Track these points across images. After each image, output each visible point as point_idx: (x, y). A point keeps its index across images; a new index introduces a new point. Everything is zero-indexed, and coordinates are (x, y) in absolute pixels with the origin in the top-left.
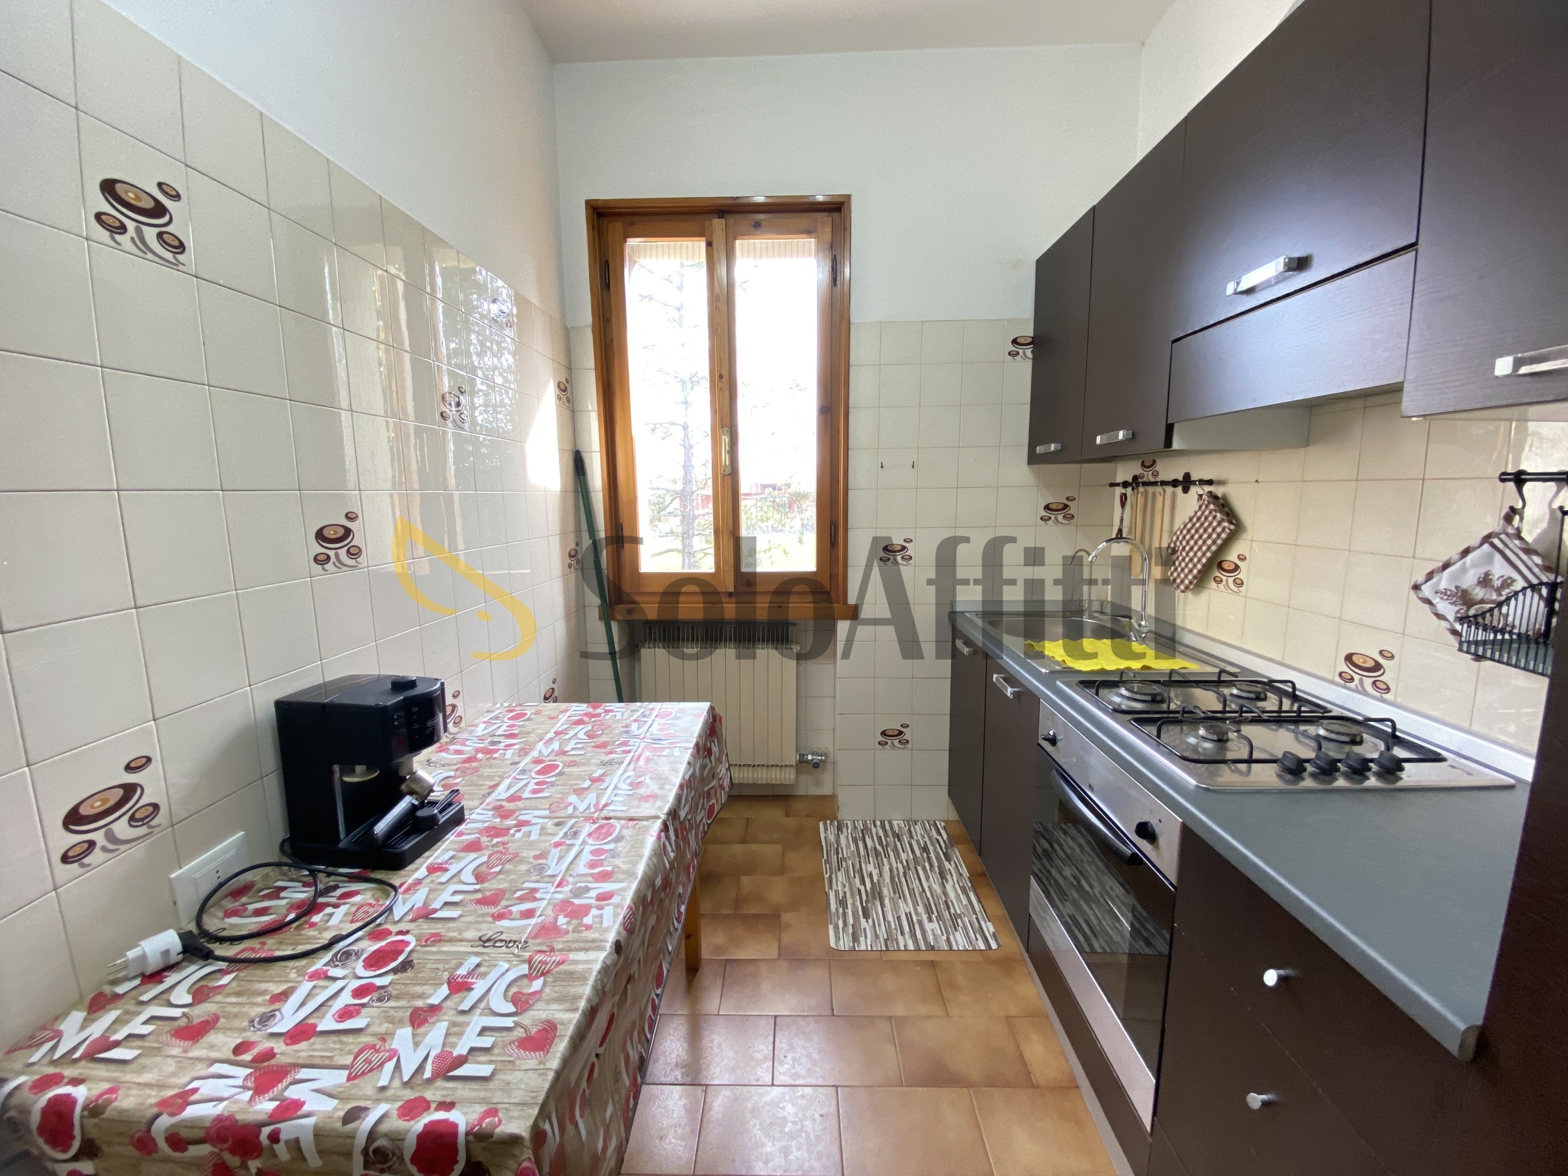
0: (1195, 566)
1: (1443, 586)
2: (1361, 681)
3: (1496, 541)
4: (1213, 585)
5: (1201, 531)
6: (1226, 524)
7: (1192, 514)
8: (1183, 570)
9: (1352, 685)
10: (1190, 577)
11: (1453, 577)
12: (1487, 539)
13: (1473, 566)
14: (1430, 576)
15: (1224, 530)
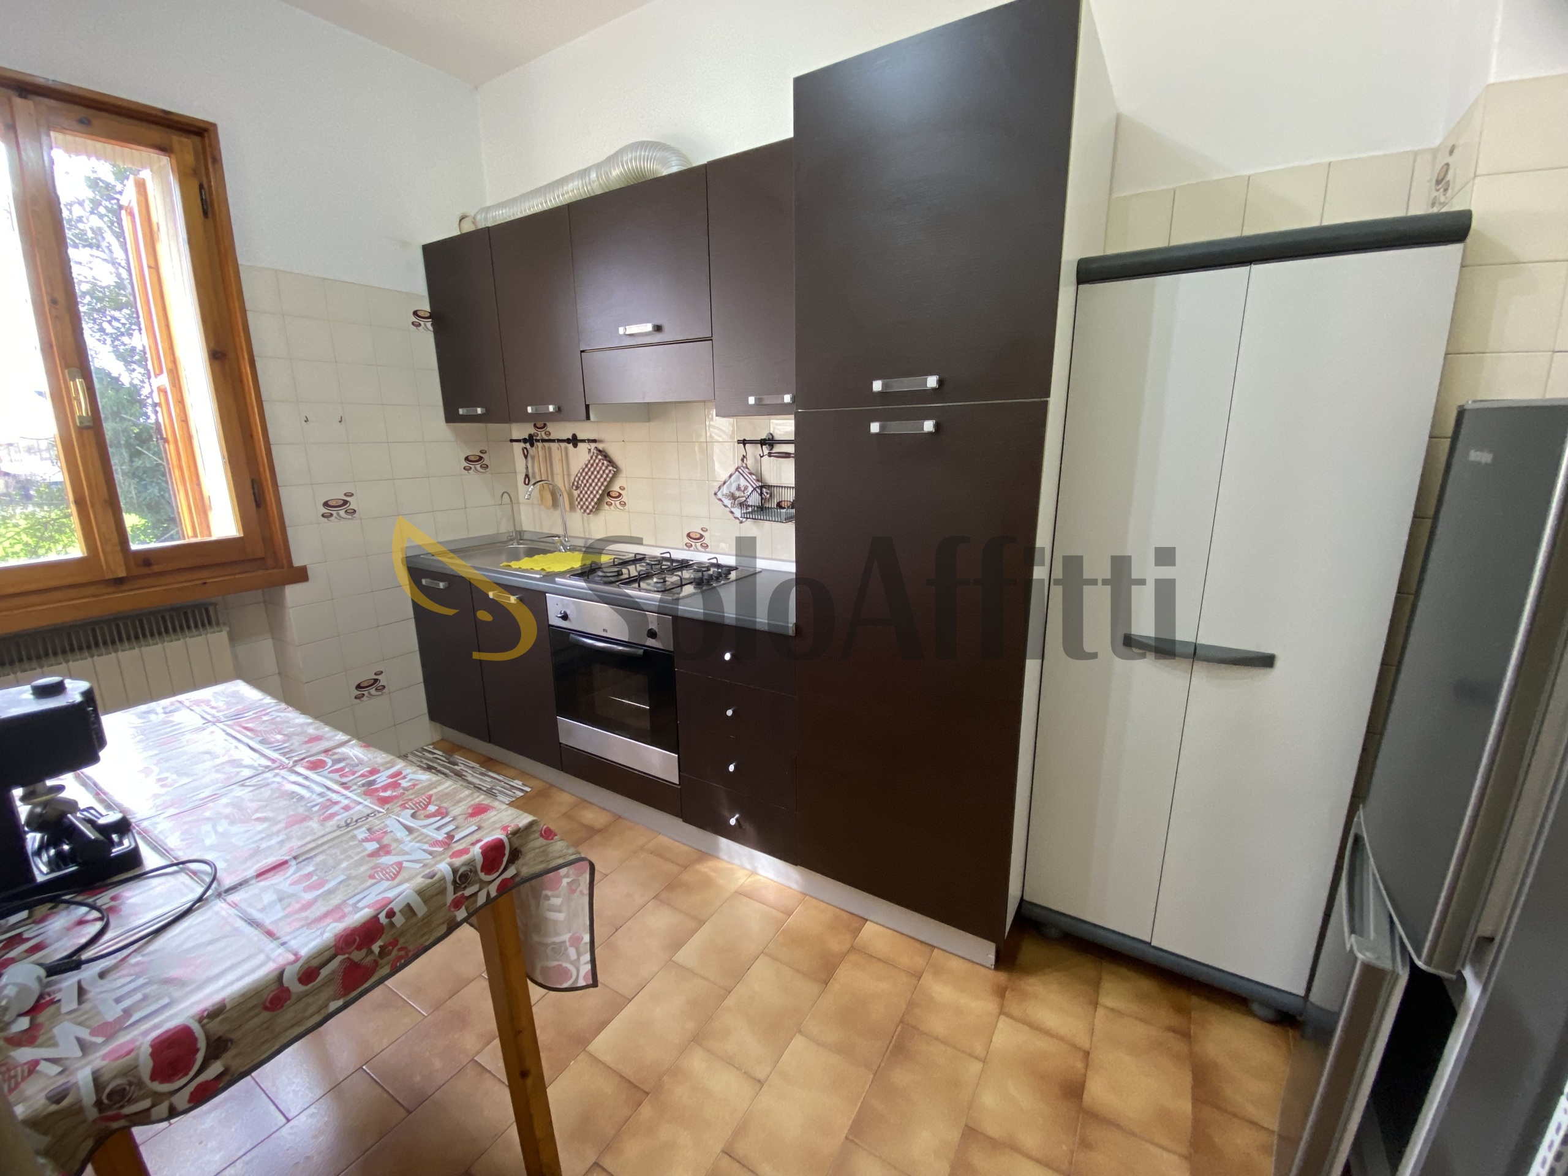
0: (595, 496)
1: (725, 492)
2: (696, 545)
3: (740, 470)
4: (607, 507)
5: (595, 473)
6: (611, 468)
7: (587, 462)
8: (587, 500)
9: (692, 548)
10: (593, 504)
11: (728, 488)
12: (737, 470)
13: (734, 482)
14: (720, 488)
15: (610, 471)
